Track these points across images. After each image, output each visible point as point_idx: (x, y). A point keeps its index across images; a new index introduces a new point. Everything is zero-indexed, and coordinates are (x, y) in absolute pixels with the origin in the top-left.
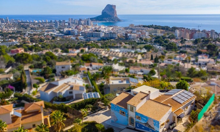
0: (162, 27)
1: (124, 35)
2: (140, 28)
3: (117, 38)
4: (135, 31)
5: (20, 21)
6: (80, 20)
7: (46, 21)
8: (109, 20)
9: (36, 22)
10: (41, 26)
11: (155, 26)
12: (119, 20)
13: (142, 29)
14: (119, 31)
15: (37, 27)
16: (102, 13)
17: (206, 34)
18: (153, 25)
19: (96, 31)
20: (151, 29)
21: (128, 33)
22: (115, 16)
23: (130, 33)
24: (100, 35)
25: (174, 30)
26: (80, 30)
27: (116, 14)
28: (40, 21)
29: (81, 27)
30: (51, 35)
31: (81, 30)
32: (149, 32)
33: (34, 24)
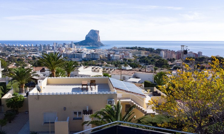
0: (146, 48)
1: (107, 57)
2: (123, 49)
3: (99, 59)
4: (118, 53)
5: (7, 45)
6: (65, 44)
7: (32, 46)
8: (93, 45)
9: (22, 46)
10: (26, 49)
11: (139, 47)
12: (102, 45)
13: (125, 51)
14: (101, 52)
15: (22, 50)
16: (86, 38)
17: (195, 55)
18: (136, 47)
19: (79, 52)
20: (134, 50)
21: (111, 54)
22: (98, 41)
23: (112, 54)
24: (81, 56)
25: (158, 52)
26: (62, 51)
27: (99, 39)
28: (26, 45)
29: (64, 49)
30: (33, 56)
31: (64, 52)
32: (133, 53)
33: (19, 47)
